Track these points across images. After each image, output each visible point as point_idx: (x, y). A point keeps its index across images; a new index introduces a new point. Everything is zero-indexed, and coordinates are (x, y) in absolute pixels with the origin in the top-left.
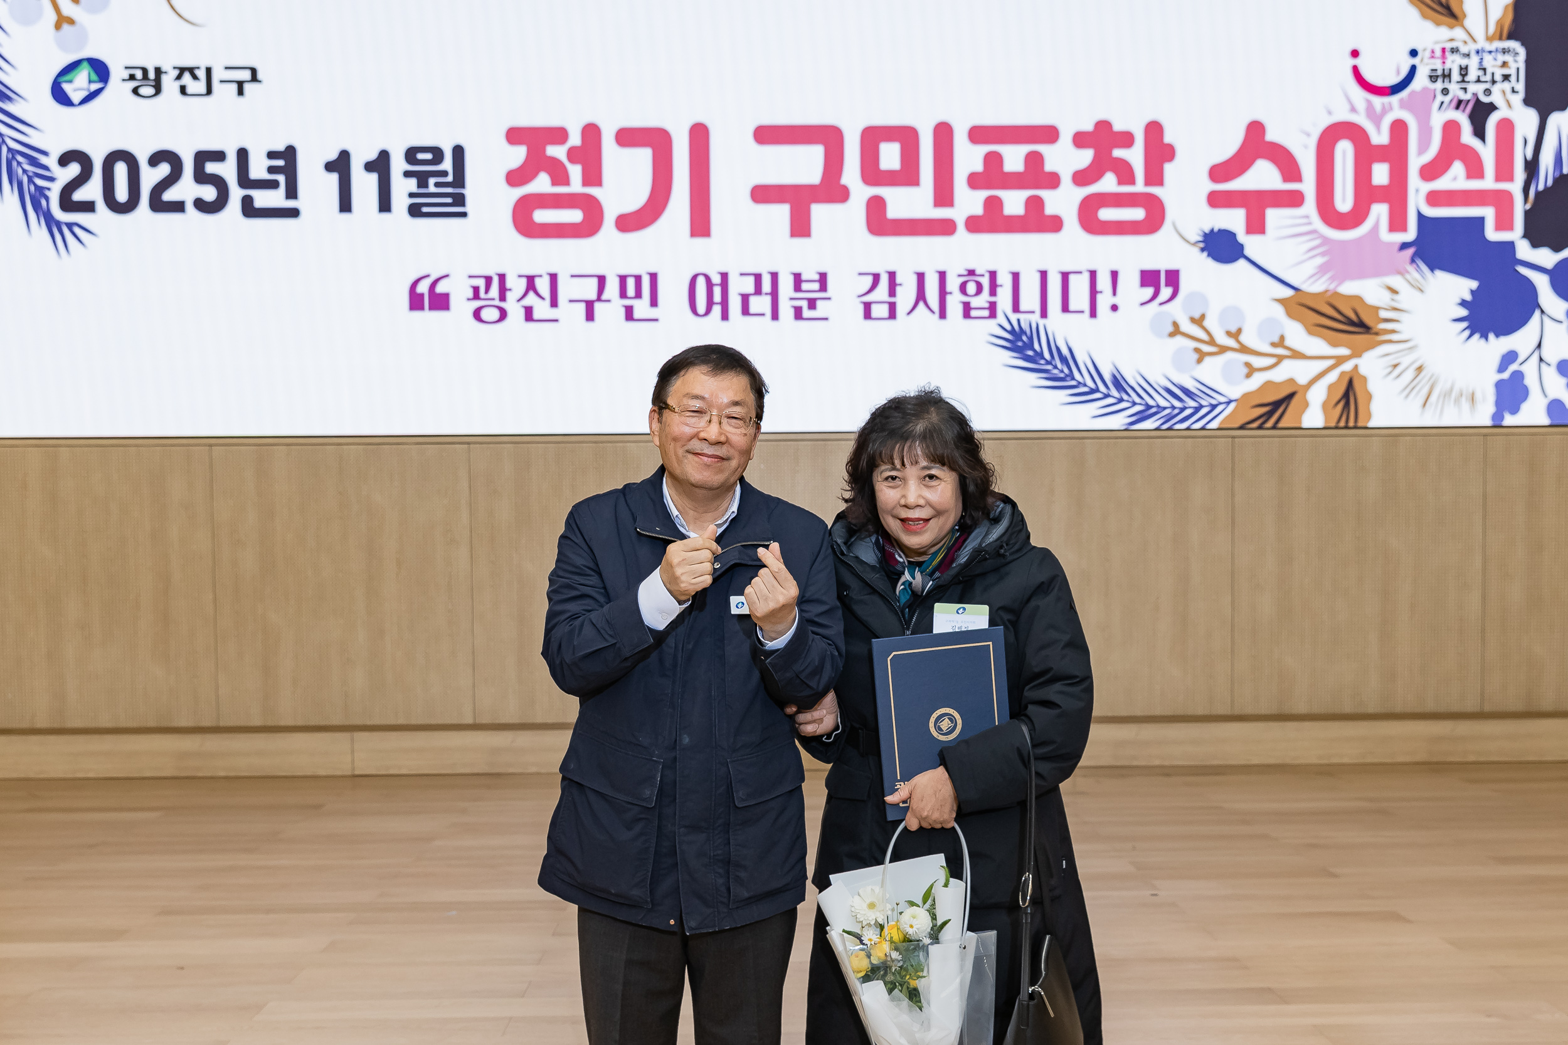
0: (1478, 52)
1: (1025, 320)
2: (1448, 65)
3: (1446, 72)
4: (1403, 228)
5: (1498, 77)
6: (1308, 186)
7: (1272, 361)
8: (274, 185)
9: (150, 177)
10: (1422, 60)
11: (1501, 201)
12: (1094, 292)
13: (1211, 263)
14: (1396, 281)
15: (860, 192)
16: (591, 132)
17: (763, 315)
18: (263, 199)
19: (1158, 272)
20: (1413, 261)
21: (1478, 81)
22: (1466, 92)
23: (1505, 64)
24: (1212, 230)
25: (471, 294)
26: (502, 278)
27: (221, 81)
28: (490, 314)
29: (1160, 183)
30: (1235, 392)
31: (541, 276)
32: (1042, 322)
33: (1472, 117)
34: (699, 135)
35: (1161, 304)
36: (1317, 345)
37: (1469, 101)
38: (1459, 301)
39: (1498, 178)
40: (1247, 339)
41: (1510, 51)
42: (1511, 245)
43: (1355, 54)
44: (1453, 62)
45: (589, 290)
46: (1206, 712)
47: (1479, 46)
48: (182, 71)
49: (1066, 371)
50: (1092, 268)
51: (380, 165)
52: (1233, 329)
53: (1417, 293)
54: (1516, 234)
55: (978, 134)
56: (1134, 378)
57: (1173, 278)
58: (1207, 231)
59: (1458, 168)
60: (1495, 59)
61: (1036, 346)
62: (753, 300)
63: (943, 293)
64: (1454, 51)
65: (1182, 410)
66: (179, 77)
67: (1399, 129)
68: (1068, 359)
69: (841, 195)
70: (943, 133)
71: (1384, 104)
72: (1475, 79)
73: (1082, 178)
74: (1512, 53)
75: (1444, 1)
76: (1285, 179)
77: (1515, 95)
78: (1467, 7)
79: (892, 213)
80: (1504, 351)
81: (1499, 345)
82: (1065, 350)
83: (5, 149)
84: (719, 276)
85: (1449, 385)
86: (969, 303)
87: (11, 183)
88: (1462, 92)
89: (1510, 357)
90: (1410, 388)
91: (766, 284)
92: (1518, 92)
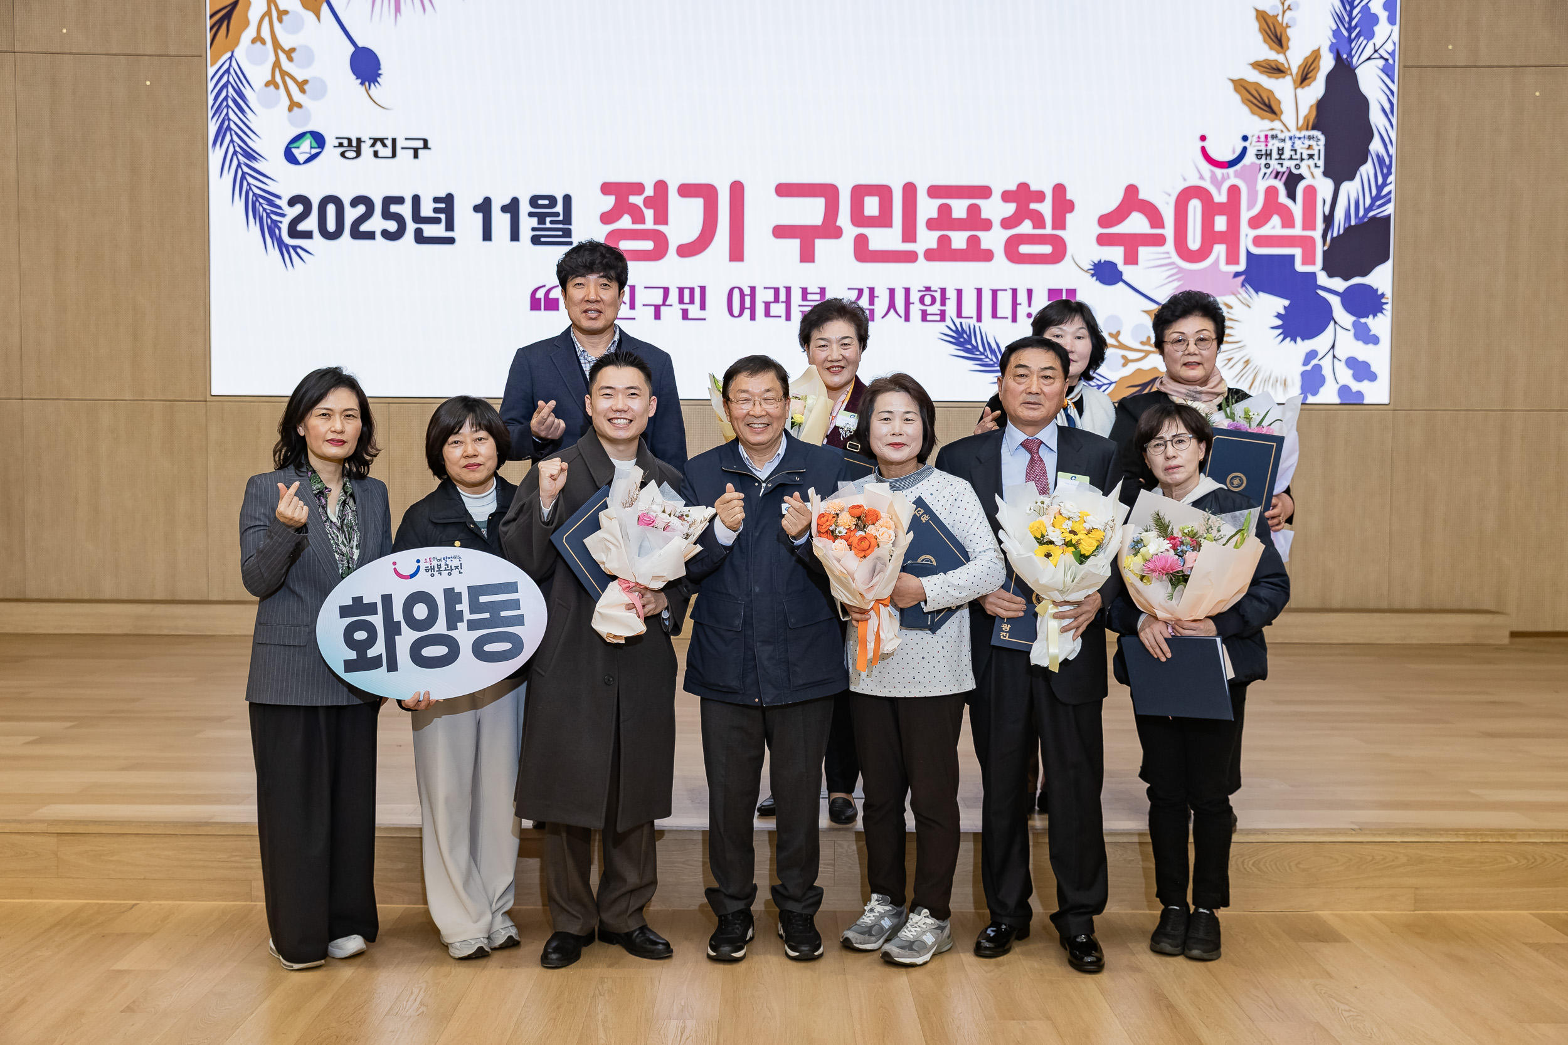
0: (1291, 138)
1: (966, 323)
2: (1269, 148)
3: (1268, 152)
4: (1237, 263)
5: (1305, 156)
6: (1169, 231)
7: (1141, 355)
8: (437, 221)
9: (352, 214)
10: (1251, 144)
11: (1307, 244)
12: (1015, 304)
13: (1098, 282)
14: (1231, 299)
15: (850, 231)
16: (661, 186)
17: (780, 317)
18: (429, 230)
20: (1243, 285)
21: (1291, 158)
22: (1282, 166)
23: (1310, 147)
24: (1100, 261)
27: (402, 148)
29: (1063, 227)
30: (1114, 377)
32: (977, 325)
33: (1286, 184)
34: (737, 189)
37: (1284, 173)
38: (1276, 314)
39: (1304, 228)
40: (1124, 339)
41: (1314, 137)
42: (1315, 273)
44: (1273, 145)
45: (657, 297)
47: (1291, 134)
48: (375, 140)
50: (1014, 287)
51: (512, 208)
52: (1114, 332)
53: (1246, 308)
54: (1317, 268)
55: (934, 192)
58: (1096, 262)
59: (1276, 220)
60: (1303, 143)
61: (974, 342)
62: (773, 306)
63: (908, 303)
64: (1274, 137)
66: (373, 145)
67: (1234, 191)
69: (837, 233)
70: (910, 190)
71: (1223, 174)
72: (1289, 157)
73: (1007, 223)
74: (1315, 139)
75: (1267, 101)
76: (1153, 227)
77: (1317, 169)
78: (1283, 107)
79: (873, 246)
80: (1308, 350)
81: (1304, 346)
82: (994, 346)
83: (251, 194)
84: (749, 289)
85: (1268, 374)
86: (926, 310)
87: (255, 218)
88: (1280, 166)
89: (1311, 355)
90: (1240, 376)
91: (782, 295)
92: (1319, 167)
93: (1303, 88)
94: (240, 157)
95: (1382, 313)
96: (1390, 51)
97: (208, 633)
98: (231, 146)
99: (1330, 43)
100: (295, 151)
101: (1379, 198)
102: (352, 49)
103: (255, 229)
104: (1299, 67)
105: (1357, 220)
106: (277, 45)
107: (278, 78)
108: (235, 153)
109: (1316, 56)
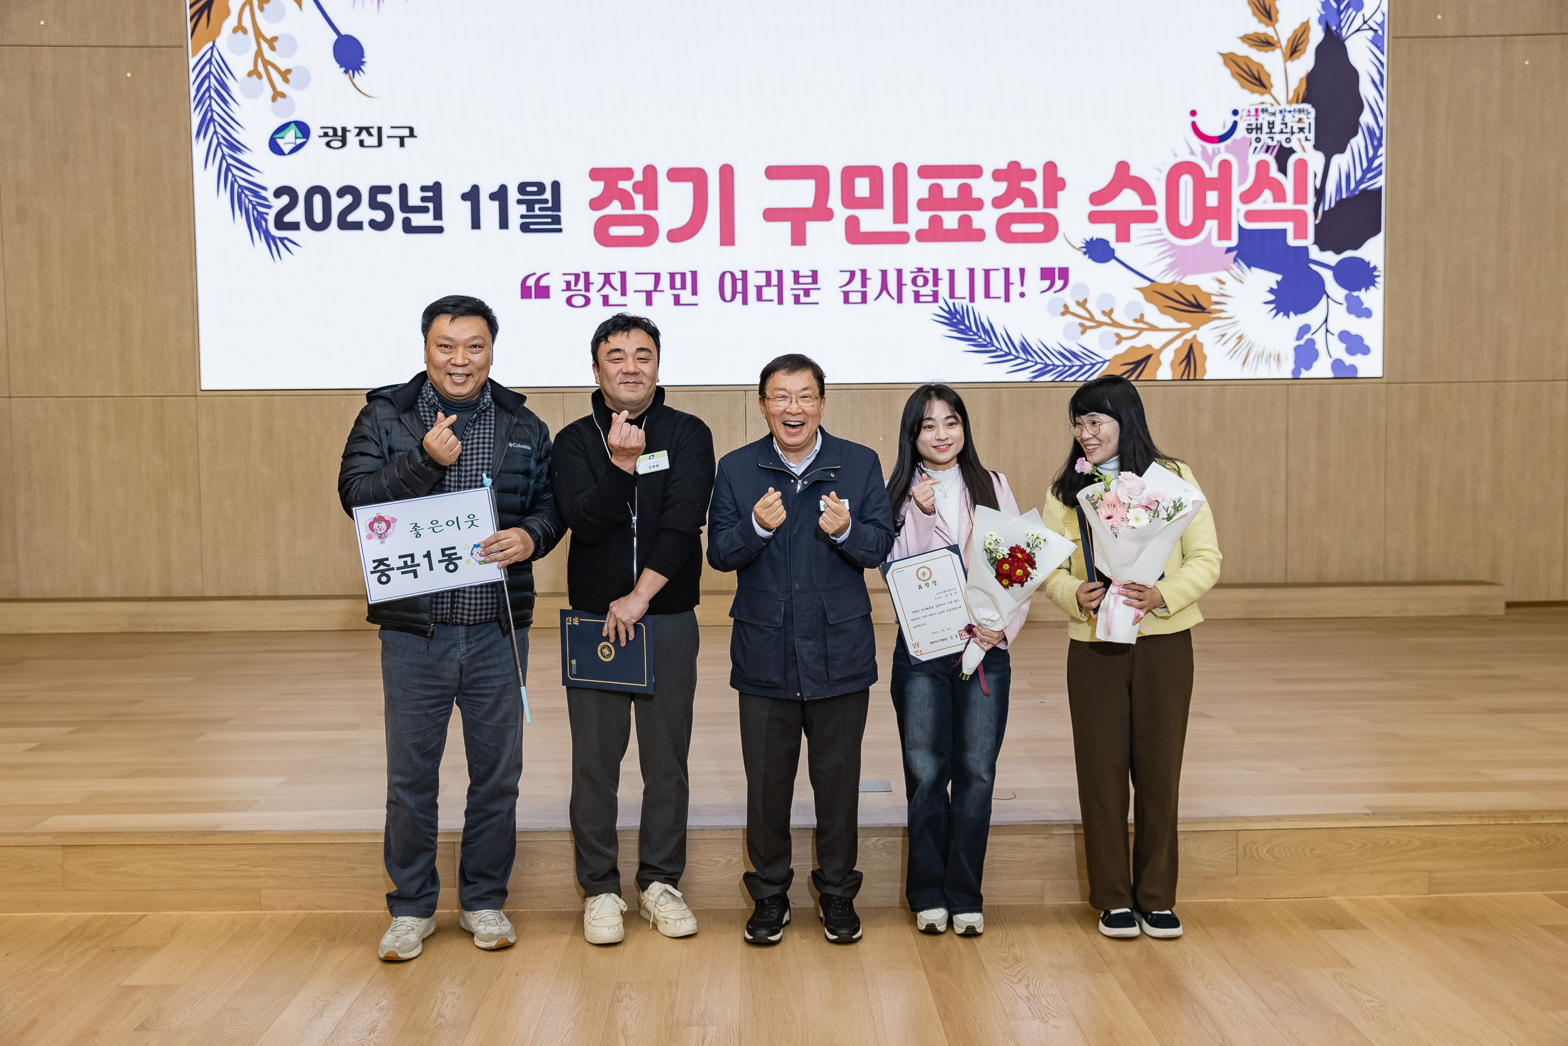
0: (1281, 112)
1: (958, 303)
2: (1259, 122)
3: (1259, 126)
4: (1229, 238)
5: (1295, 130)
6: (1160, 208)
7: (1135, 332)
8: (425, 210)
9: (339, 205)
10: (1241, 118)
11: (1298, 217)
12: (1007, 284)
13: (1090, 260)
14: (1223, 275)
15: (841, 213)
16: (650, 171)
17: (772, 301)
18: (417, 220)
19: (1053, 269)
20: (1235, 261)
21: (1282, 132)
22: (1273, 140)
23: (1300, 120)
24: (1091, 239)
25: (564, 287)
26: (587, 275)
27: (388, 137)
28: (578, 301)
29: (1055, 206)
30: (1108, 355)
31: (614, 274)
32: (970, 305)
33: (1277, 158)
34: (727, 172)
35: (1055, 292)
36: (1167, 321)
37: (1275, 147)
38: (1269, 289)
39: (1296, 202)
40: (1117, 316)
41: (1304, 110)
42: (1305, 249)
44: (1263, 118)
45: (648, 283)
47: (1282, 108)
48: (361, 129)
49: (988, 340)
50: (1006, 267)
51: (500, 195)
52: (1107, 310)
53: (1239, 284)
54: (1309, 241)
55: (925, 172)
56: (1036, 345)
57: (1064, 273)
58: (1088, 240)
59: (1267, 194)
60: (1294, 117)
61: (967, 322)
62: (764, 290)
63: (900, 285)
64: (1264, 111)
65: (1071, 367)
66: (358, 134)
67: (1225, 166)
68: (989, 332)
69: (828, 215)
70: (900, 171)
71: (1214, 149)
72: (1279, 130)
73: (998, 202)
74: (1305, 112)
75: (1257, 74)
76: (1144, 203)
77: (1308, 142)
78: (1273, 80)
79: (865, 227)
80: (1301, 324)
81: (1297, 320)
82: (987, 326)
83: (236, 186)
84: (741, 273)
85: (1261, 349)
86: (919, 292)
87: (241, 210)
88: (1270, 140)
89: (1305, 329)
90: (1234, 352)
91: (774, 279)
92: (1310, 140)
93: (1293, 61)
94: (225, 149)
95: (1375, 286)
96: (1379, 22)
97: (203, 630)
98: (215, 137)
99: (1319, 15)
101: (1370, 170)
102: (335, 37)
103: (241, 221)
104: (1289, 40)
105: (1349, 193)
106: (258, 34)
107: (261, 67)
108: (219, 144)
109: (1305, 28)
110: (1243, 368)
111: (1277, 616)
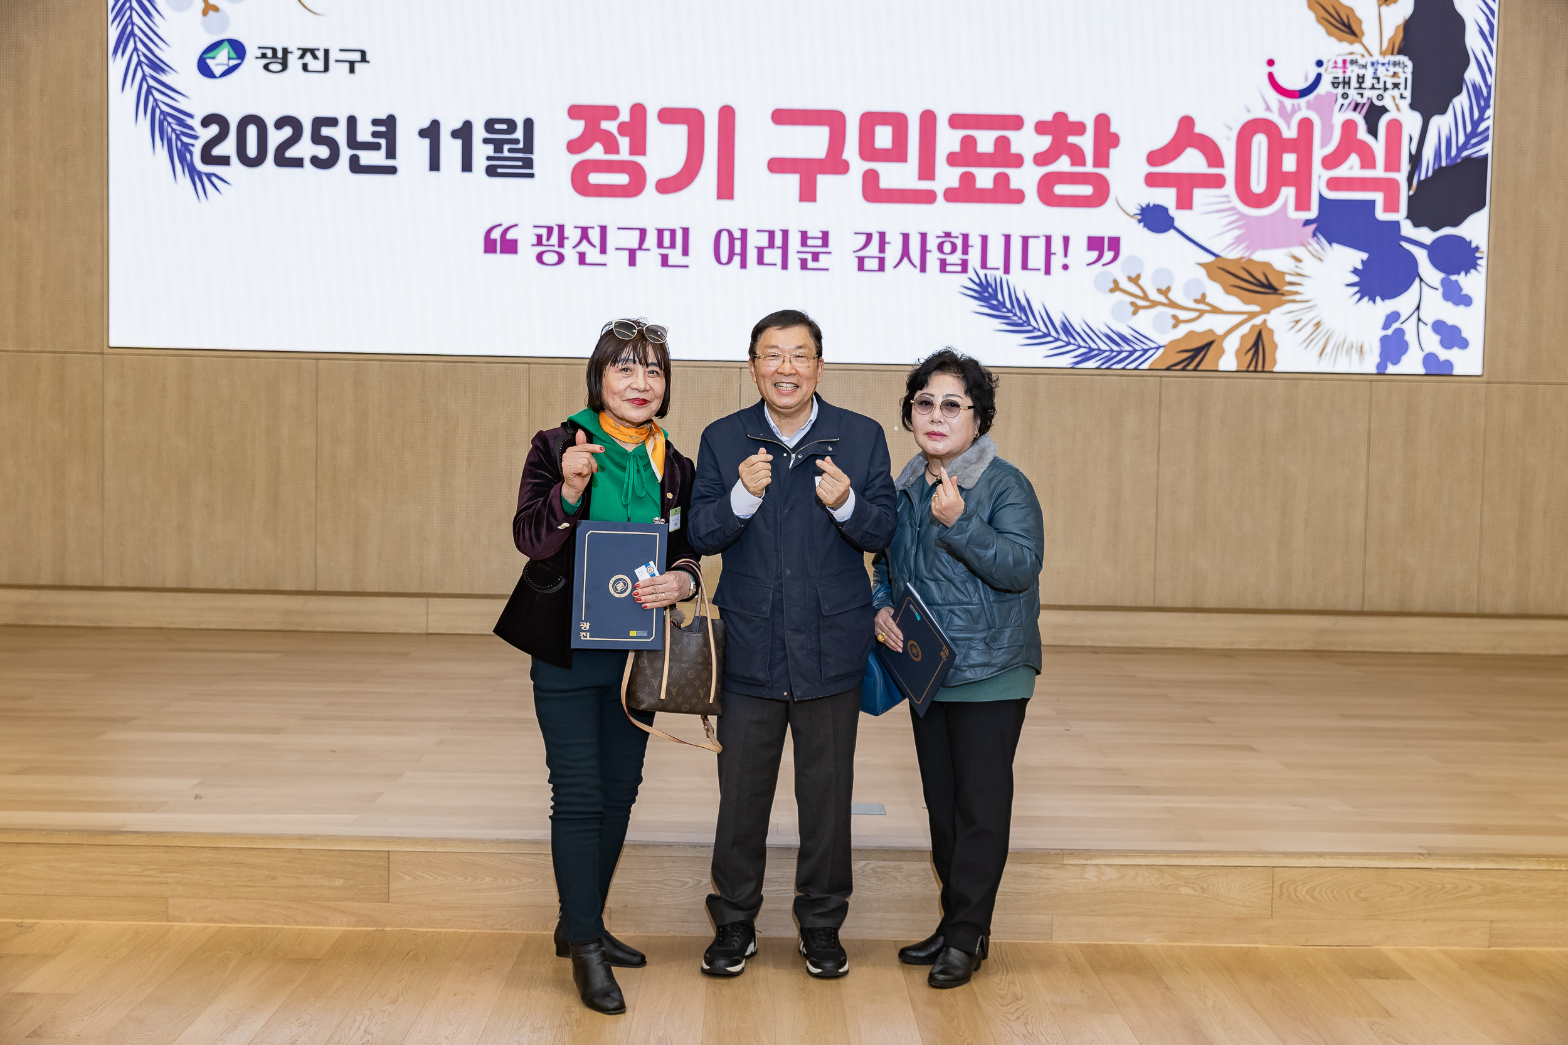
0: (1373, 64)
1: (991, 275)
2: (1347, 75)
3: (1347, 80)
4: (1308, 208)
5: (1389, 85)
6: (1229, 171)
7: (1194, 314)
8: (376, 147)
9: (276, 138)
10: (1326, 70)
11: (1389, 187)
12: (1048, 254)
13: (1146, 231)
14: (1299, 251)
15: (858, 166)
16: (639, 111)
17: (775, 265)
18: (367, 158)
19: (1102, 239)
21: (1373, 88)
22: (1362, 97)
23: (1395, 74)
24: (1148, 205)
25: (535, 241)
26: (561, 228)
27: (336, 61)
28: (550, 258)
29: (1106, 165)
30: (1163, 339)
31: (593, 228)
32: (1005, 277)
33: (1366, 118)
34: (727, 115)
35: (1104, 265)
36: (1233, 303)
37: (1364, 104)
38: (1352, 269)
39: (1388, 168)
40: (1173, 295)
41: (1400, 63)
42: (1396, 225)
43: (1271, 63)
44: (1352, 71)
45: (633, 241)
46: (1133, 605)
47: (1374, 59)
48: (305, 51)
49: (1024, 318)
50: (1048, 234)
51: (464, 133)
52: (1164, 288)
53: (1318, 262)
54: (1400, 215)
55: (957, 121)
56: (1080, 326)
57: (1115, 244)
58: (1144, 206)
59: (1354, 159)
60: (1387, 70)
61: (1000, 297)
62: (767, 252)
63: (924, 251)
64: (1353, 62)
65: (1119, 353)
66: (302, 57)
67: (1306, 126)
68: (1026, 309)
69: (842, 168)
70: (928, 119)
71: (1293, 105)
72: (1370, 86)
73: (1041, 159)
74: (1402, 66)
75: (1345, 20)
76: (1210, 165)
77: (1403, 101)
78: (1365, 27)
79: (884, 184)
80: (1389, 311)
81: (1384, 307)
82: (1023, 302)
83: (158, 112)
84: (740, 232)
85: (1341, 339)
86: (945, 260)
87: (162, 139)
88: (1359, 96)
89: (1393, 317)
90: (1309, 341)
91: (778, 239)
92: (1405, 98)
93: (1388, 5)
94: (146, 68)
95: (1476, 269)
97: (103, 624)
98: (135, 55)
100: (209, 61)
101: (1475, 135)
103: (162, 152)
105: (1449, 161)
108: (139, 63)
110: (1320, 359)
111: (1350, 648)
